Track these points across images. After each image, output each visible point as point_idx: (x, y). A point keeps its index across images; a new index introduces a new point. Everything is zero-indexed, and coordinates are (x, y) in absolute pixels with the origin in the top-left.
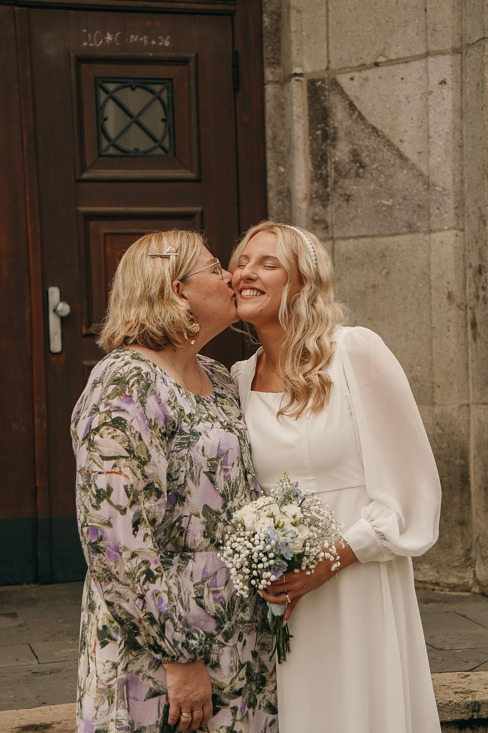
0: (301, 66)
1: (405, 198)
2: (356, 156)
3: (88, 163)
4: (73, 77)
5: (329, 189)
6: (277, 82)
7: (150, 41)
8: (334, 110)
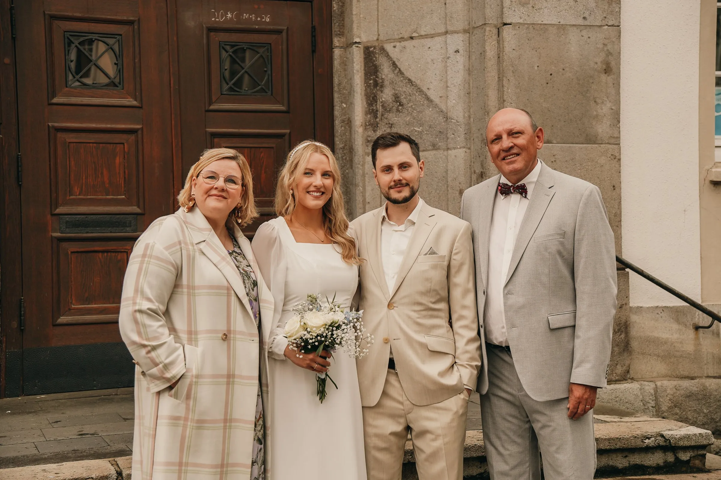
0: (360, 37)
1: (430, 127)
2: (397, 98)
3: (214, 99)
4: (205, 41)
5: (378, 120)
6: (342, 47)
7: (256, 18)
8: (382, 67)
